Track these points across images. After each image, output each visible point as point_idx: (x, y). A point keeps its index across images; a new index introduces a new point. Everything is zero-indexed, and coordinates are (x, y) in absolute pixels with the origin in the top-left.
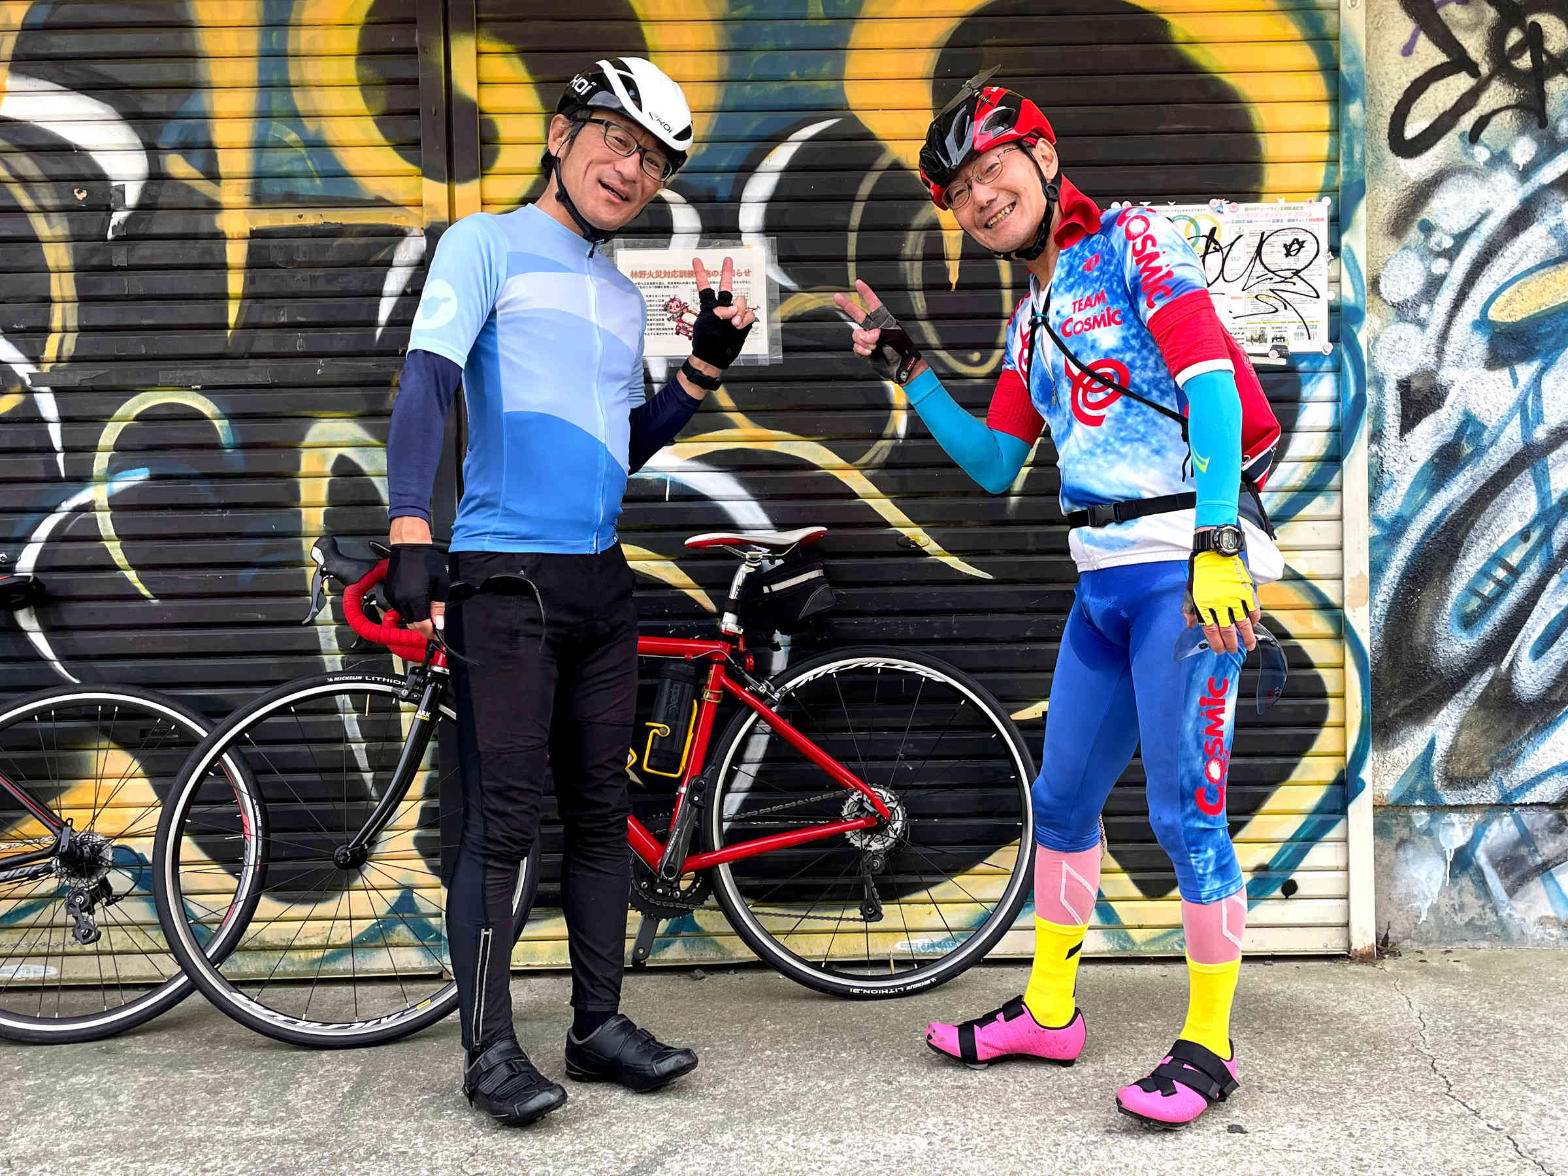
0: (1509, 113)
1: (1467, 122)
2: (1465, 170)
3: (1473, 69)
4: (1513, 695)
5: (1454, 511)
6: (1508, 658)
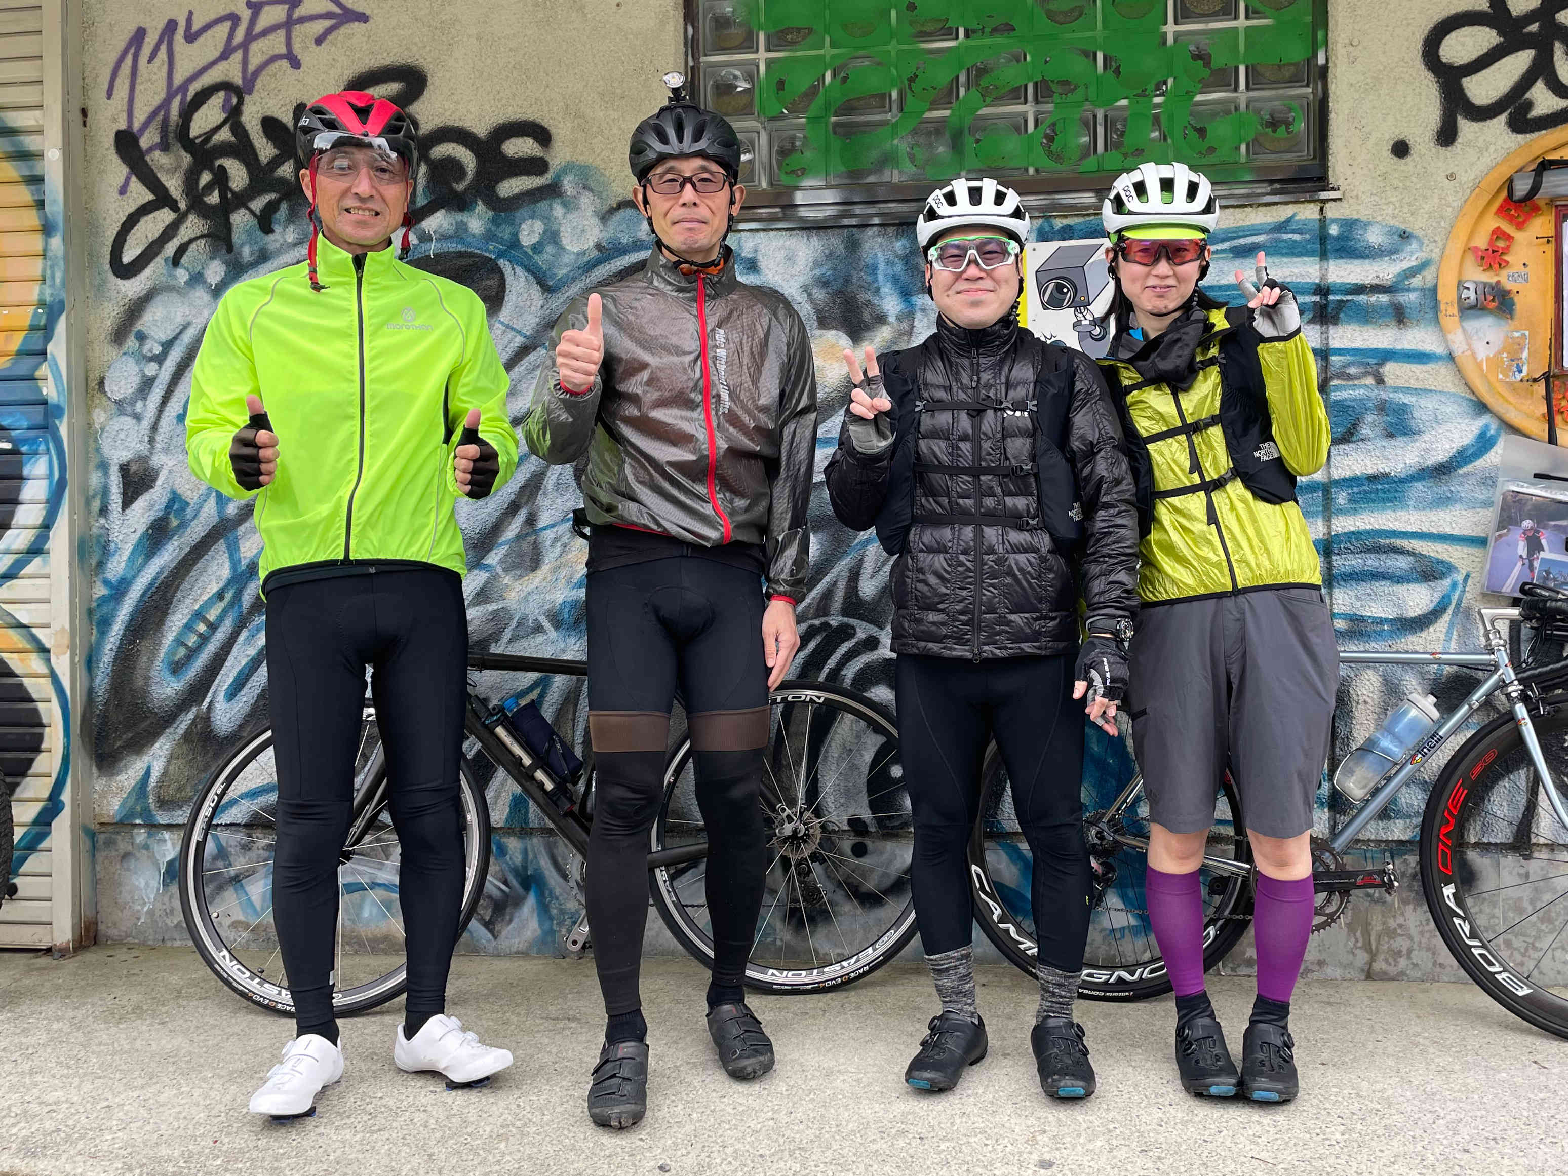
0: (203, 241)
1: (170, 248)
2: (170, 289)
3: (174, 206)
4: (211, 731)
5: (165, 574)
6: (208, 700)
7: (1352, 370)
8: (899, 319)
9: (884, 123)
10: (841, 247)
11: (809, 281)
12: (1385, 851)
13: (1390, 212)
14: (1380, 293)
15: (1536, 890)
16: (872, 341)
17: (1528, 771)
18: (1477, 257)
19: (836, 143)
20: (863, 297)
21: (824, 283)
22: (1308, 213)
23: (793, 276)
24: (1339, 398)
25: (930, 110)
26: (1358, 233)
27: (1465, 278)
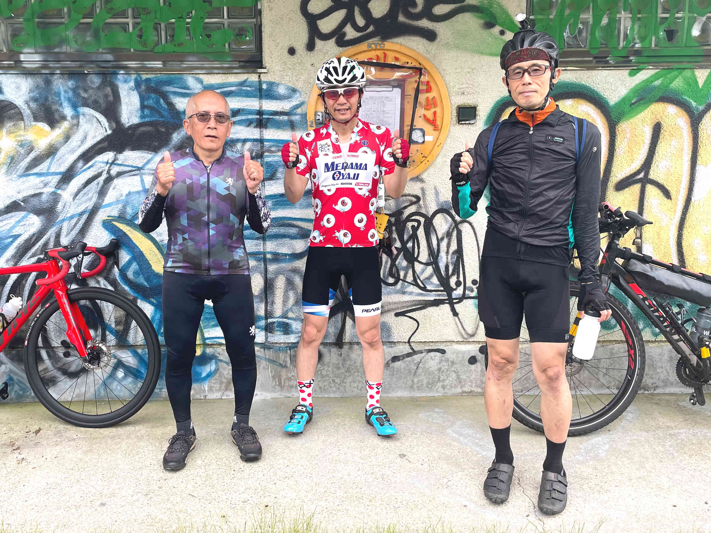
7: (273, 149)
8: (71, 118)
9: (62, 23)
10: (42, 83)
11: (28, 99)
12: (287, 347)
13: (288, 79)
14: (283, 115)
15: (344, 360)
16: (60, 128)
17: (342, 314)
19: (38, 32)
20: (54, 107)
21: (35, 100)
22: (253, 78)
23: (20, 96)
24: (268, 161)
25: (83, 18)
26: (275, 88)
27: (318, 110)
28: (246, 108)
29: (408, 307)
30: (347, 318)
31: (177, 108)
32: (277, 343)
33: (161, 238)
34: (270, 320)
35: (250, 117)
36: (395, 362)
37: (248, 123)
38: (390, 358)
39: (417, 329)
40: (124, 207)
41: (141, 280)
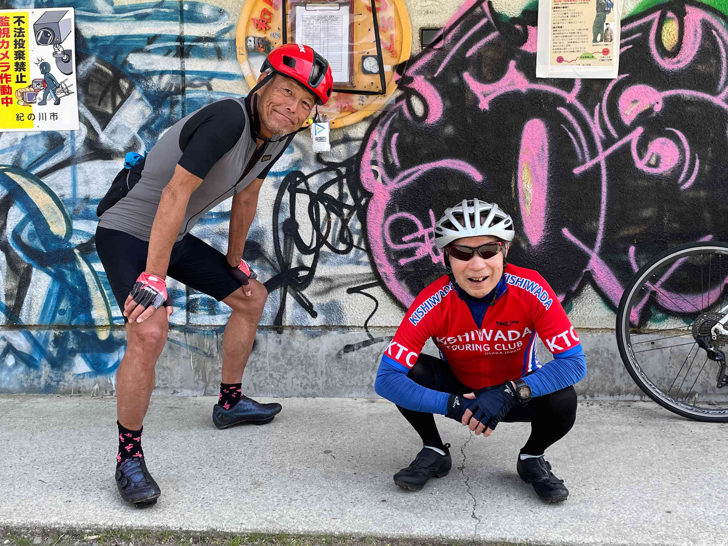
7: (196, 83)
12: (213, 331)
14: (209, 41)
15: (284, 349)
17: (281, 289)
18: (255, 24)
24: (190, 97)
26: (198, 9)
27: (249, 35)
28: (163, 33)
29: (363, 282)
30: (288, 295)
31: (83, 34)
32: (200, 325)
33: (62, 192)
34: (192, 296)
35: (169, 44)
36: (348, 352)
37: (166, 52)
38: (342, 347)
39: (375, 310)
40: (19, 154)
41: (37, 244)
